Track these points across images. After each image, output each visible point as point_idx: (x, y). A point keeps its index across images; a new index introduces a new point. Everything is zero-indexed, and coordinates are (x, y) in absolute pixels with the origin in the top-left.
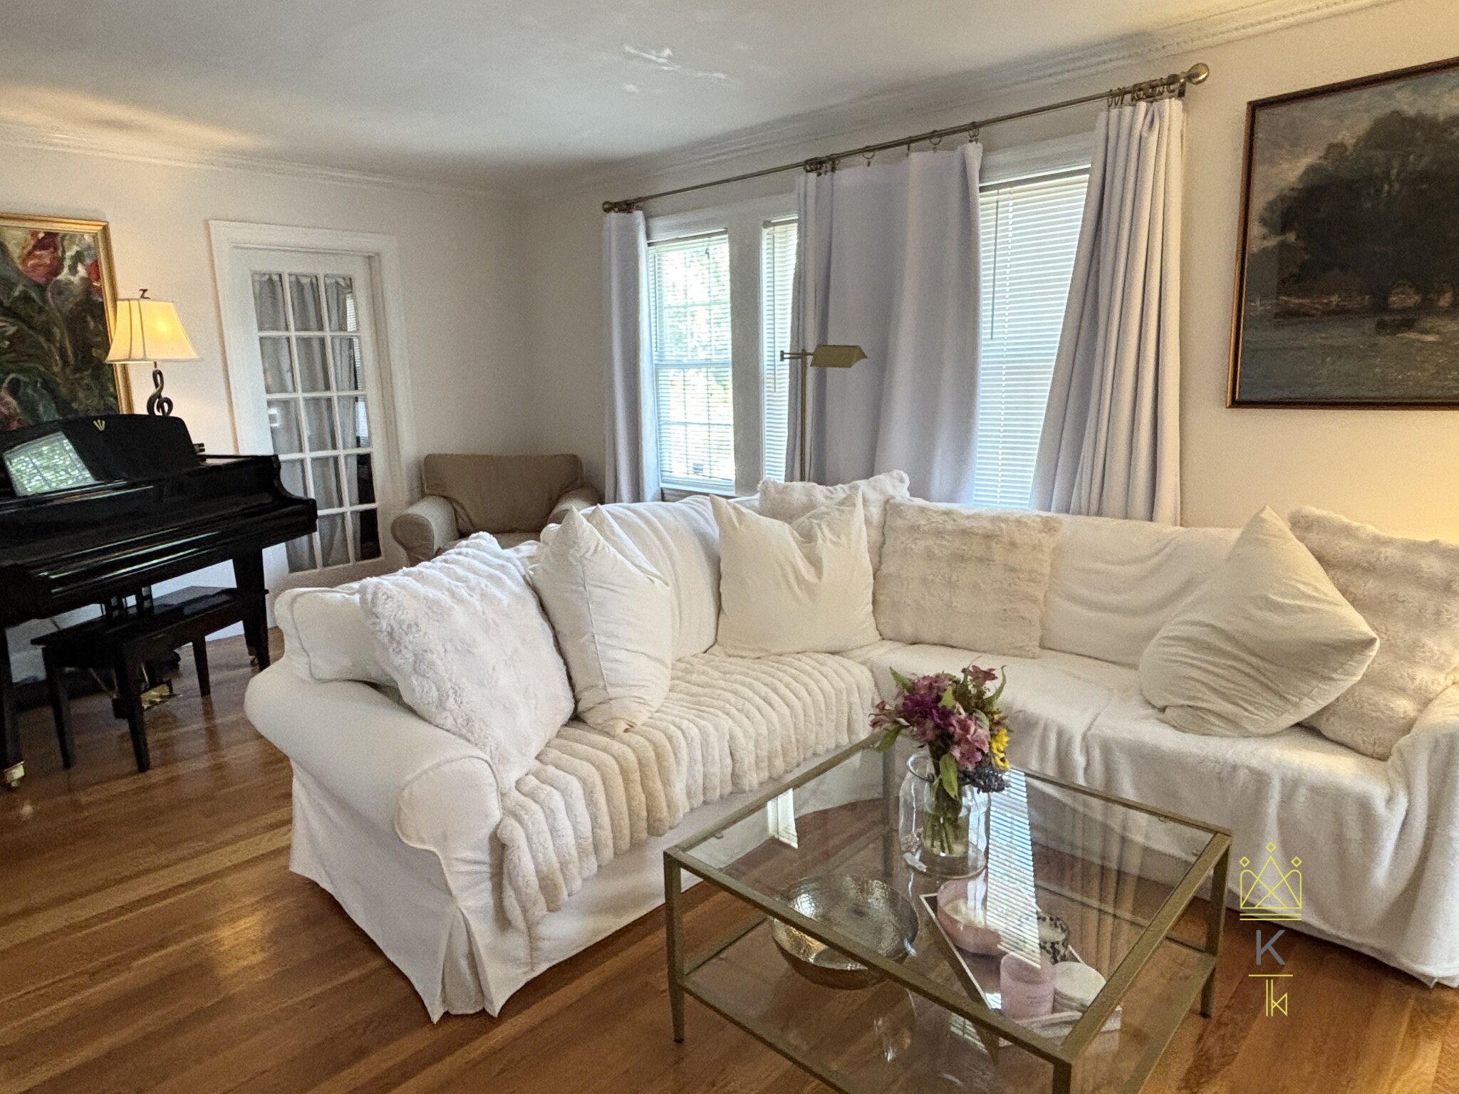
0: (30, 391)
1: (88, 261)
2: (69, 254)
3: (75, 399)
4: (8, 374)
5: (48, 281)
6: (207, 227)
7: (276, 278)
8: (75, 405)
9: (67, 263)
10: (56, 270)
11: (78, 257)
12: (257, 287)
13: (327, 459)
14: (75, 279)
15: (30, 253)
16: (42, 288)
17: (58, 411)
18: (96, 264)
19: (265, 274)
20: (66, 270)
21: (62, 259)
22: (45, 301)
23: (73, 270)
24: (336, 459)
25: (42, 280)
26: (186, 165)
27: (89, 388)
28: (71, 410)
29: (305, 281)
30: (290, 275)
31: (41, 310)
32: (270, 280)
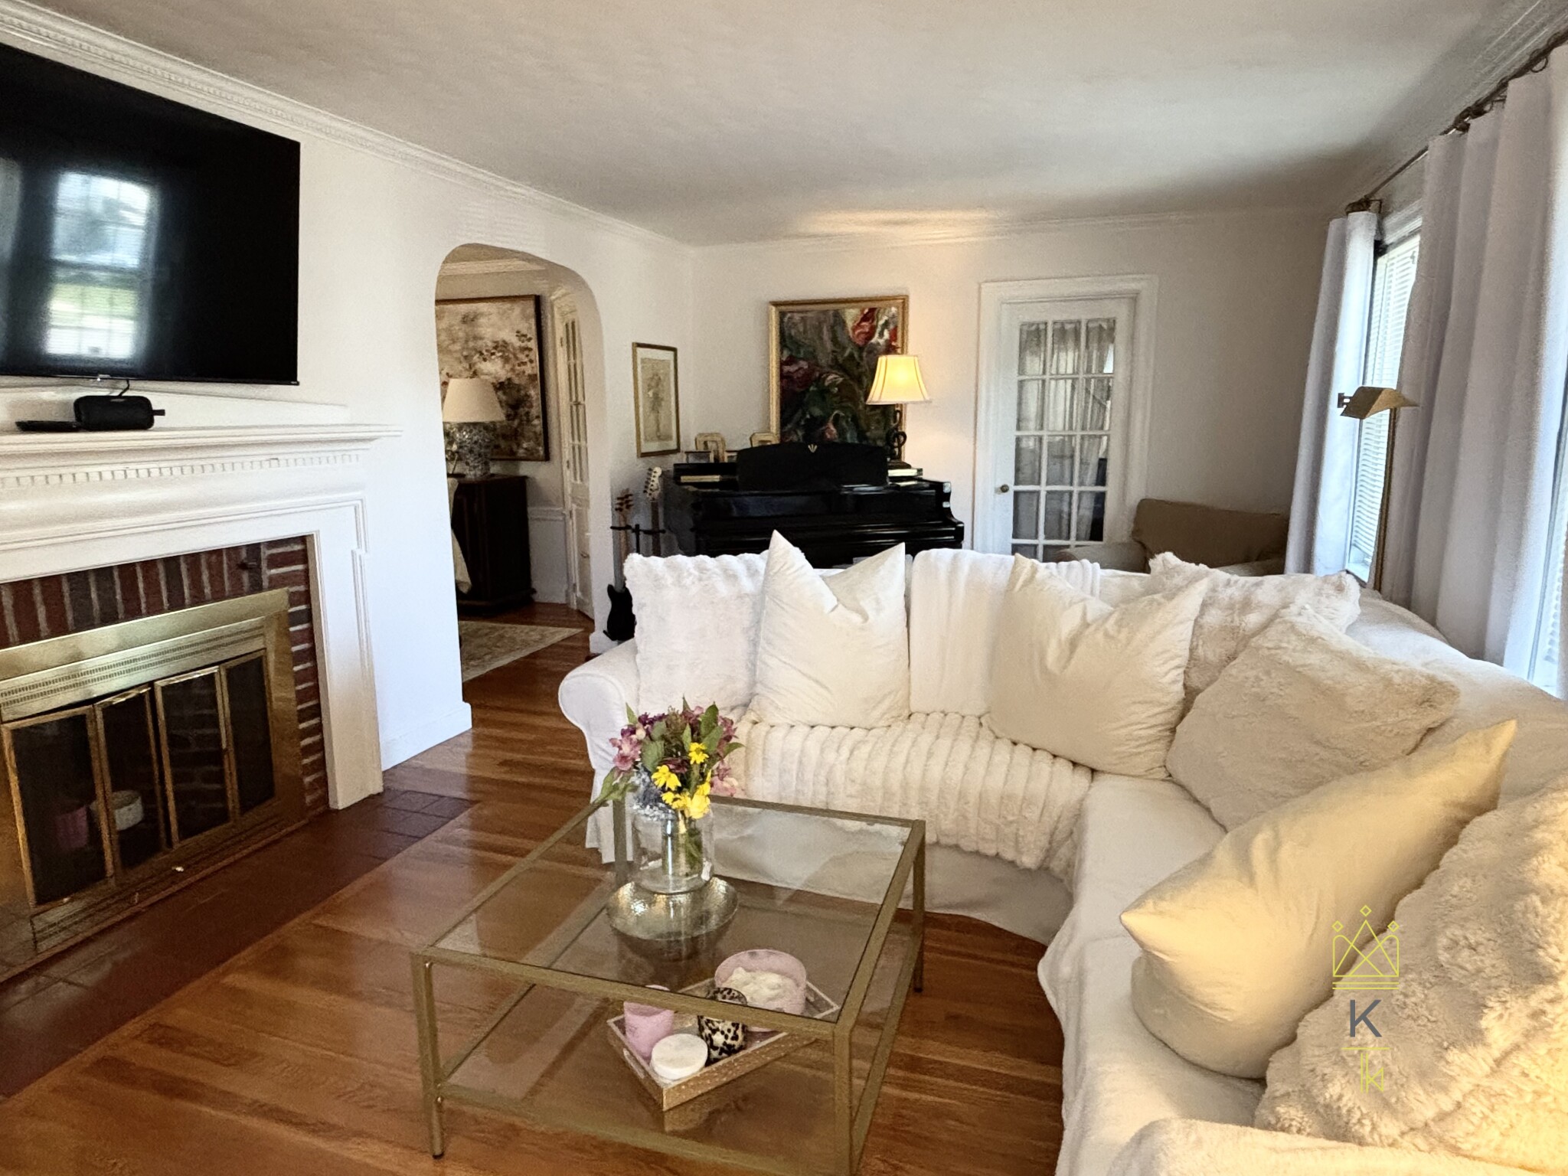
0: (844, 424)
1: (892, 327)
2: (881, 322)
3: (869, 429)
4: (834, 409)
5: (866, 343)
6: (980, 288)
7: (1042, 327)
8: (868, 434)
9: (878, 330)
10: (870, 335)
11: (886, 325)
12: (1025, 336)
13: (1062, 493)
14: (881, 341)
15: (859, 325)
16: (861, 349)
17: (858, 437)
18: (895, 329)
19: (1033, 324)
20: (877, 335)
21: (876, 327)
22: (861, 357)
23: (881, 335)
24: (1071, 493)
25: (861, 343)
26: (972, 239)
27: (878, 422)
28: (866, 438)
29: (1068, 327)
30: (1055, 323)
31: (858, 365)
32: (1038, 329)
